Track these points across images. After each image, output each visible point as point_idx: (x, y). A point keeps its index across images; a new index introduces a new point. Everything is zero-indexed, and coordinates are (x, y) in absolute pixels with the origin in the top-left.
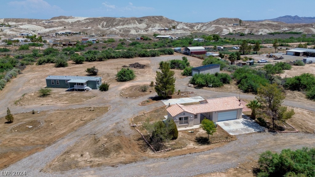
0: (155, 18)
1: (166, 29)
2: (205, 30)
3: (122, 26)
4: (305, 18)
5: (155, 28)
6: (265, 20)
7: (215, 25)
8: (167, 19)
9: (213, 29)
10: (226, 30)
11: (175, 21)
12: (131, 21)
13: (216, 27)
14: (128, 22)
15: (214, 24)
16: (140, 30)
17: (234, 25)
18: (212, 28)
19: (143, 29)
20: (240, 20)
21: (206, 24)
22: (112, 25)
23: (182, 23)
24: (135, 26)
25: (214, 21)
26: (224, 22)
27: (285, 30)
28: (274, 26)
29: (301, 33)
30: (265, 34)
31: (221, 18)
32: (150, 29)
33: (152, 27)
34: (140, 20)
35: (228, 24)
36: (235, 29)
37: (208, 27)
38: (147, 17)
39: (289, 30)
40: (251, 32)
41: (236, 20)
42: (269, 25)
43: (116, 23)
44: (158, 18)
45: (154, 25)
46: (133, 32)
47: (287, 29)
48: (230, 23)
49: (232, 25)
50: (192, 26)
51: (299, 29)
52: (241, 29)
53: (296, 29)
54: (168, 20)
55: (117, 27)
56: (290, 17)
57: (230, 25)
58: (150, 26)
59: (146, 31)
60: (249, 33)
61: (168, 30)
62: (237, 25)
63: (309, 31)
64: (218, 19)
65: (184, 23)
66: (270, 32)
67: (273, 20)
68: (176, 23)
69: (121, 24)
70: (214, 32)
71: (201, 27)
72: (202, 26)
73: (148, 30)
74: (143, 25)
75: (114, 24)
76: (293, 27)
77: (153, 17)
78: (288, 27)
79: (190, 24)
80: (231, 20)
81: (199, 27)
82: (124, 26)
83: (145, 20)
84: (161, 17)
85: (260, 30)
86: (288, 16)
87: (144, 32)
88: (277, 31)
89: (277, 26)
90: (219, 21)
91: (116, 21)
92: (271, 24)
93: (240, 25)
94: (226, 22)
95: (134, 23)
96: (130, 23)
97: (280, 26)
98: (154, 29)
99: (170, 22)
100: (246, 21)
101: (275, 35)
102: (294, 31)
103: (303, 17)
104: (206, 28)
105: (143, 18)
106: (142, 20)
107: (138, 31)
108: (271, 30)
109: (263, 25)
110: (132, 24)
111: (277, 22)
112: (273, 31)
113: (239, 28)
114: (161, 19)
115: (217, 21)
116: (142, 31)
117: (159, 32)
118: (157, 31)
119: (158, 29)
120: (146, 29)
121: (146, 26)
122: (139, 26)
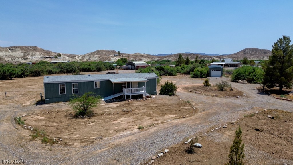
0: (28, 48)
1: (51, 58)
2: (89, 59)
5: (36, 56)
6: (136, 53)
7: (98, 56)
8: (43, 49)
9: (98, 58)
15: (96, 55)
16: (16, 58)
17: (115, 55)
18: (96, 58)
19: (21, 57)
21: (87, 55)
24: (8, 54)
25: (94, 52)
26: (105, 53)
31: (100, 50)
32: (29, 57)
33: (31, 56)
34: (12, 49)
35: (109, 55)
37: (91, 57)
38: (19, 47)
44: (31, 48)
45: (34, 54)
46: (7, 59)
48: (110, 54)
50: (72, 57)
53: (165, 59)
54: (44, 51)
58: (29, 54)
59: (25, 59)
61: (53, 58)
64: (97, 51)
71: (82, 57)
72: (84, 57)
73: (27, 59)
74: (19, 54)
77: (26, 47)
79: (69, 55)
80: (109, 51)
81: (80, 57)
83: (17, 49)
84: (35, 47)
87: (22, 60)
88: (152, 60)
90: (100, 52)
94: (106, 53)
95: (6, 51)
98: (33, 57)
99: (48, 52)
105: (13, 47)
107: (15, 59)
109: (138, 56)
110: (4, 52)
114: (35, 49)
115: (98, 52)
116: (20, 59)
117: (42, 60)
118: (39, 59)
119: (40, 57)
120: (25, 57)
121: (23, 54)
122: (13, 54)
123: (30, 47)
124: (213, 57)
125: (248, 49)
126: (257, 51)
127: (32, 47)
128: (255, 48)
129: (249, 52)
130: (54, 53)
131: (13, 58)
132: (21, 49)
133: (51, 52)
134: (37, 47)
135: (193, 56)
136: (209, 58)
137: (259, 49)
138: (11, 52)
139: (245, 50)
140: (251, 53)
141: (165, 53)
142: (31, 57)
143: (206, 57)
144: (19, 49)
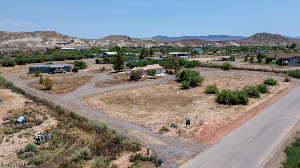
0: (48, 34)
1: (65, 43)
2: (100, 44)
3: (14, 40)
4: (172, 38)
5: (53, 42)
6: (146, 38)
7: (109, 41)
8: (61, 34)
9: (108, 44)
10: (120, 44)
11: (69, 37)
12: (24, 35)
13: (110, 42)
14: (21, 36)
15: (107, 40)
16: (37, 44)
17: (124, 41)
18: (106, 43)
19: (41, 43)
20: (129, 37)
21: (100, 40)
22: (2, 39)
23: (76, 38)
24: (30, 40)
25: (107, 37)
26: (116, 38)
27: (162, 45)
28: (154, 42)
29: (172, 47)
30: (149, 47)
31: (112, 35)
32: (47, 43)
33: (50, 41)
34: (33, 34)
35: (119, 40)
36: (127, 43)
37: (102, 42)
38: (39, 32)
39: (164, 45)
40: (139, 46)
41: (125, 37)
42: (150, 41)
43: (6, 37)
44: (51, 34)
45: (51, 40)
46: (29, 45)
47: (163, 44)
48: (121, 40)
49: (123, 41)
50: (87, 41)
51: (171, 44)
52: (131, 44)
53: (169, 44)
54: (62, 36)
55: (10, 41)
56: (161, 36)
57: (121, 41)
58: (47, 40)
59: (44, 45)
60: (138, 46)
61: (67, 44)
62: (127, 41)
63: (177, 45)
64: (110, 36)
65: (78, 39)
66: (152, 46)
67: (153, 38)
68: (70, 38)
69: (12, 38)
70: (110, 46)
71: (95, 42)
72: (97, 42)
73: (45, 44)
74: (38, 39)
75: (4, 38)
76: (167, 43)
77: (46, 32)
78: (163, 43)
79: (84, 40)
80: (121, 36)
81: (94, 42)
82: (17, 40)
83: (38, 35)
84: (54, 32)
85: (146, 45)
86: (160, 36)
87: (42, 45)
88: (157, 46)
89: (156, 42)
90: (111, 37)
91: (5, 35)
92: (151, 41)
93: (130, 41)
94: (117, 38)
95: (28, 37)
96: (23, 37)
97: (158, 42)
98: (51, 43)
99: (65, 37)
100: (133, 38)
101: (157, 48)
102: (168, 45)
103: (171, 37)
104: (101, 43)
105: (35, 32)
106: (34, 35)
107: (35, 45)
108: (153, 45)
109: (146, 41)
110: (26, 38)
111: (155, 39)
112: (154, 46)
113: (130, 43)
114: (54, 34)
115: (110, 38)
116: (40, 45)
117: (58, 46)
118: (55, 44)
119: (56, 42)
120: (43, 43)
121: (42, 40)
122: (34, 40)
123: (50, 32)
124: (216, 43)
125: (259, 34)
126: (267, 36)
127: (52, 32)
128: (266, 33)
129: (260, 37)
130: (71, 37)
131: (34, 44)
132: (42, 35)
133: (68, 36)
134: (56, 32)
135: (197, 42)
136: (212, 44)
137: (271, 34)
138: (33, 38)
139: (256, 35)
140: (262, 38)
141: (188, 36)
142: (49, 43)
143: (209, 43)
144: (40, 35)
